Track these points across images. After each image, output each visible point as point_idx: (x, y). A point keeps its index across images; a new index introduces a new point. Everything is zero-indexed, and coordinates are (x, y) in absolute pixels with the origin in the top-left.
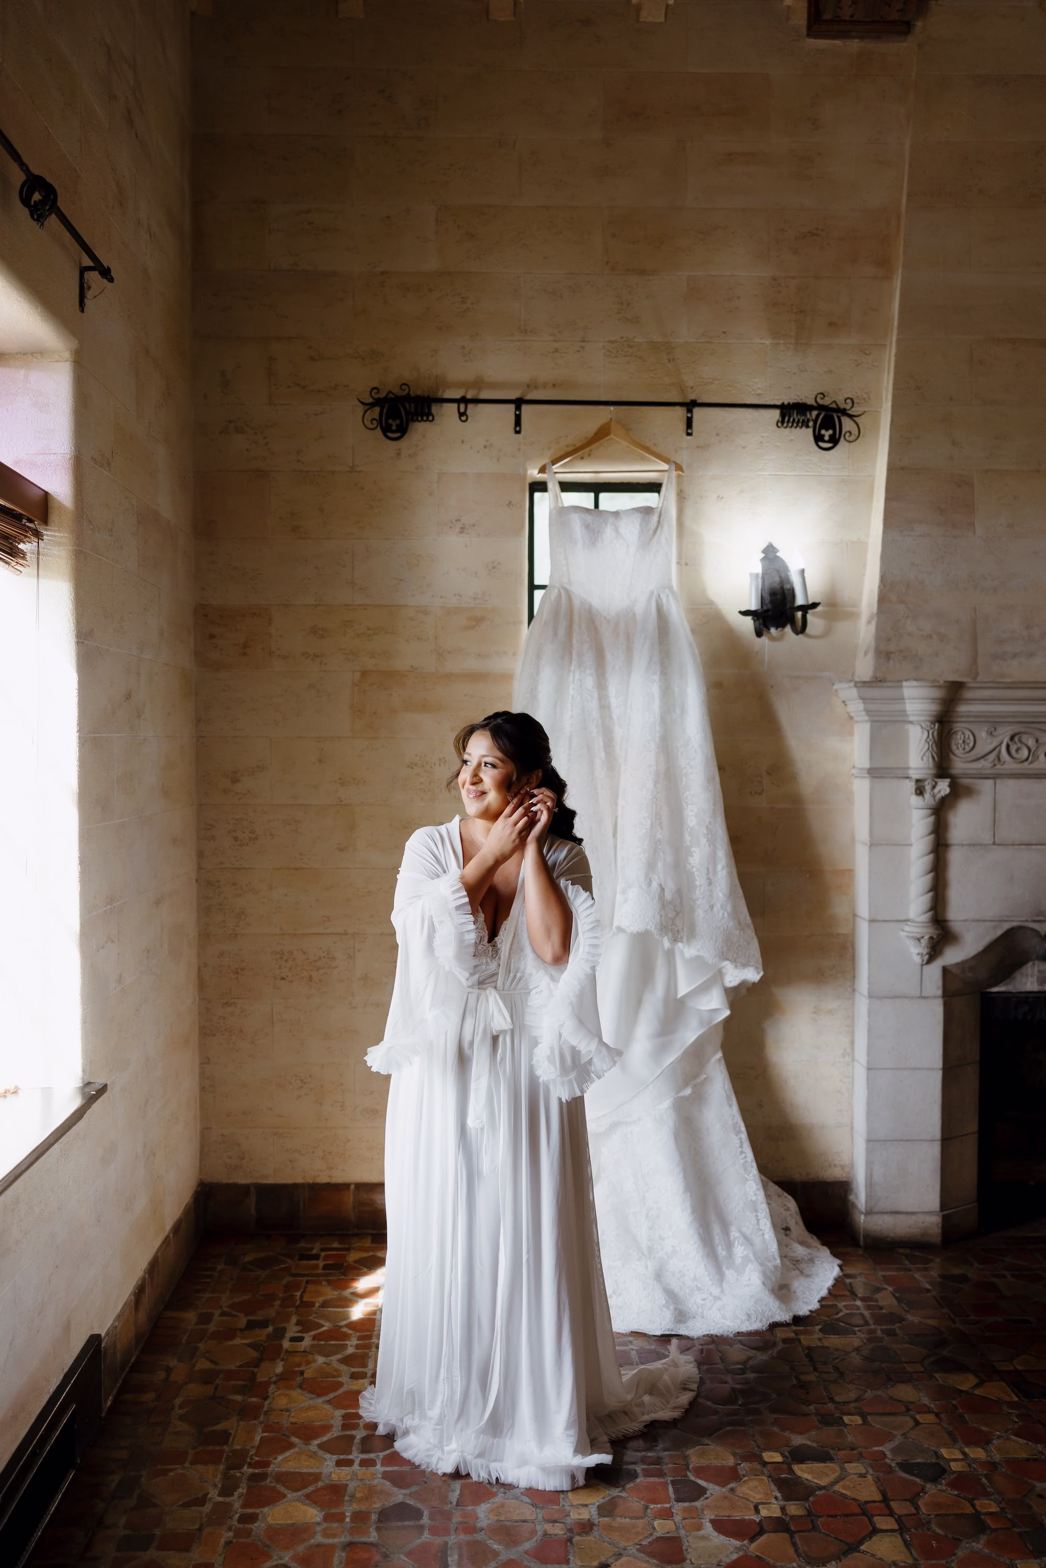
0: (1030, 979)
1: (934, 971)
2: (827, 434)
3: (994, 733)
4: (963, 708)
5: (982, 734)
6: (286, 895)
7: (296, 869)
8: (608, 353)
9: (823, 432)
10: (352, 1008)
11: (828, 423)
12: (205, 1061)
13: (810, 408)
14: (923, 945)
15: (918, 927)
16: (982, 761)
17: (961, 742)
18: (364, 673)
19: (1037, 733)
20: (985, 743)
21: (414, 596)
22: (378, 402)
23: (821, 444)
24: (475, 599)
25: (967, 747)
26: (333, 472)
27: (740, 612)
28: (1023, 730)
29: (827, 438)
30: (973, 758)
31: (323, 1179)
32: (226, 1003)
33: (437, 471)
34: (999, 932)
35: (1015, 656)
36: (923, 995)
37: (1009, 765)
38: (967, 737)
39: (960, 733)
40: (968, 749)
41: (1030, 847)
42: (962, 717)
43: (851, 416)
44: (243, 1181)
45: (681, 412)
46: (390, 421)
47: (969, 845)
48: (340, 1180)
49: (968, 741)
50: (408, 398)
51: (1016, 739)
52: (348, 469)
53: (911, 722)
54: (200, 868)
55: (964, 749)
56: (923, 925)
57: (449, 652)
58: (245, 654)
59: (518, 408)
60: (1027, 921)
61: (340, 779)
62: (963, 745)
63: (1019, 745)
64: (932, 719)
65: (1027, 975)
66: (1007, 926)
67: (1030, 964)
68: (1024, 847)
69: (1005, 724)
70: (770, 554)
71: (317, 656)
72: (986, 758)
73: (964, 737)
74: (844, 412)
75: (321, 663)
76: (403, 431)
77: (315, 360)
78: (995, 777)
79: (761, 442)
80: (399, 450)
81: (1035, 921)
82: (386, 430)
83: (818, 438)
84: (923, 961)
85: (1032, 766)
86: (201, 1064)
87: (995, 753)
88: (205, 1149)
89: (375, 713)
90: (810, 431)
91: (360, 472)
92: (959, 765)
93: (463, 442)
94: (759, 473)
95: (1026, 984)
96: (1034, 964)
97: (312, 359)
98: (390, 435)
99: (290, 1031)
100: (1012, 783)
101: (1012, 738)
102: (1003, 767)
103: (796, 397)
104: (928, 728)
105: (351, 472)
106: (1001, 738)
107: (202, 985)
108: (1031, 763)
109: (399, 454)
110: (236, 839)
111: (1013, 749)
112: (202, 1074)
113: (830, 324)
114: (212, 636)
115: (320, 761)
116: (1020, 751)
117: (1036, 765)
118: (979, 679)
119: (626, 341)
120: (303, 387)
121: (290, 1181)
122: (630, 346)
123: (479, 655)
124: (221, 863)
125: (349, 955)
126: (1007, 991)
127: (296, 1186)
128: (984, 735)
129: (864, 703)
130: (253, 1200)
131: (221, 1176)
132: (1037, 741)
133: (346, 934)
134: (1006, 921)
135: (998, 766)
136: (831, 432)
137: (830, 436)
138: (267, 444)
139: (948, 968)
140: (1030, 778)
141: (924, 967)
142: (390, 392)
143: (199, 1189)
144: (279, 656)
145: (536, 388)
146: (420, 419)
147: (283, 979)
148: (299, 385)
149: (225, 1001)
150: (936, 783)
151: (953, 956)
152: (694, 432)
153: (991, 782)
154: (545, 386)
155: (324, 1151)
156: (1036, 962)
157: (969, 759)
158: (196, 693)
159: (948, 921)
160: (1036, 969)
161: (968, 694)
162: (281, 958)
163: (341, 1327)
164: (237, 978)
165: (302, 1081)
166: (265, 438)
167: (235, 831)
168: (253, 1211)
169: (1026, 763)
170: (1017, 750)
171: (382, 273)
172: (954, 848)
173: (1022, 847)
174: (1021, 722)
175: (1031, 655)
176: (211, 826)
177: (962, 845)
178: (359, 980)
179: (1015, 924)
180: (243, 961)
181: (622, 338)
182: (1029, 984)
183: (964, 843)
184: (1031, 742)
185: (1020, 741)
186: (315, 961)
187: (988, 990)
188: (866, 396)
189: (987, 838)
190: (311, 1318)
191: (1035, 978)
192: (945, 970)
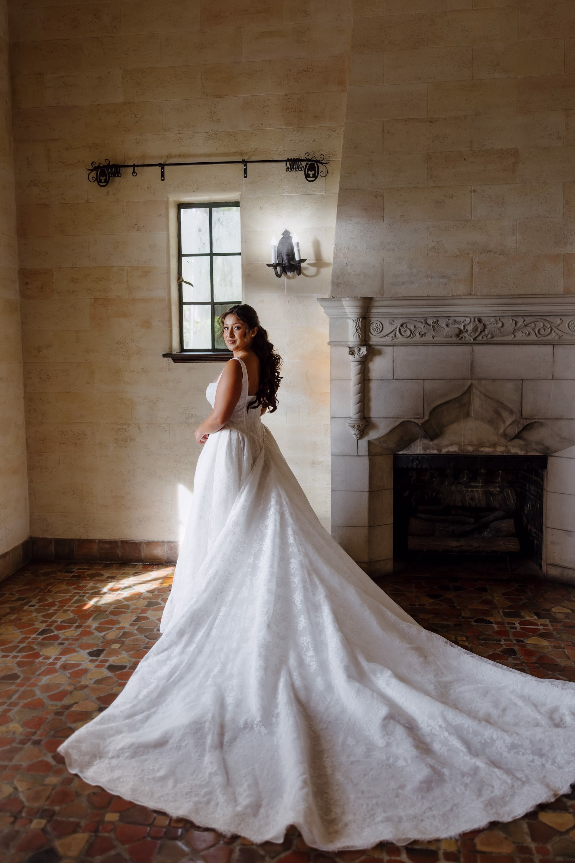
0: (419, 448)
1: (364, 443)
2: (311, 173)
3: (392, 323)
4: (374, 311)
5: (386, 324)
6: (64, 405)
7: (68, 392)
8: (205, 138)
9: (309, 172)
10: (95, 458)
11: (312, 168)
12: (31, 481)
13: (302, 160)
14: (356, 429)
15: (353, 421)
16: (386, 337)
17: (375, 328)
18: (96, 299)
19: (415, 323)
20: (388, 329)
21: (117, 262)
22: (96, 169)
23: (308, 179)
24: (145, 262)
25: (378, 330)
26: (78, 204)
27: (267, 265)
28: (407, 321)
29: (311, 175)
30: (381, 336)
31: (84, 537)
32: (39, 455)
33: (126, 201)
34: (397, 424)
35: (403, 283)
36: (358, 454)
37: (400, 339)
38: (378, 325)
39: (375, 323)
40: (379, 331)
41: (412, 380)
42: (375, 315)
43: (322, 163)
44: (49, 537)
45: (241, 166)
46: (101, 178)
47: (381, 380)
48: (92, 538)
49: (379, 327)
50: (109, 166)
51: (404, 326)
52: (86, 202)
53: (350, 318)
54: (25, 392)
55: (377, 331)
56: (358, 420)
57: (134, 288)
58: (42, 291)
59: (163, 168)
60: (411, 418)
61: (86, 350)
62: (376, 329)
63: (405, 329)
64: (358, 316)
65: (417, 446)
66: (401, 420)
67: (419, 440)
68: (409, 380)
69: (398, 318)
70: (286, 236)
71: (74, 292)
72: (388, 336)
73: (377, 325)
74: (319, 162)
75: (76, 295)
76: (107, 182)
77: (68, 149)
78: (394, 345)
79: (281, 179)
80: (108, 191)
81: (415, 418)
82: (99, 182)
83: (307, 176)
84: (357, 438)
85: (412, 339)
86: (29, 483)
87: (393, 333)
88: (32, 522)
89: (101, 318)
90: (303, 173)
91: (90, 203)
92: (375, 339)
93: (137, 186)
94: (280, 195)
95: (417, 450)
96: (421, 440)
97: (67, 149)
98: (101, 184)
99: (68, 468)
100: (402, 348)
101: (402, 326)
102: (398, 340)
103: (299, 155)
104: (356, 321)
105: (87, 203)
106: (396, 325)
107: (28, 446)
109: (108, 193)
110: (41, 378)
111: (402, 331)
112: (30, 488)
113: (315, 117)
114: (27, 284)
115: (77, 341)
117: (414, 339)
118: (384, 296)
119: (214, 132)
120: (63, 163)
121: (70, 538)
122: (216, 134)
123: (148, 290)
124: (35, 390)
125: (93, 433)
126: (407, 453)
127: (72, 540)
128: (387, 324)
129: (325, 309)
130: (53, 547)
131: (40, 534)
132: (415, 327)
133: (91, 423)
134: (400, 418)
135: (395, 340)
136: (313, 172)
137: (313, 174)
138: (48, 191)
139: (371, 441)
140: (412, 346)
141: (359, 441)
142: (100, 164)
143: (28, 540)
144: (57, 292)
145: (171, 158)
146: (117, 176)
147: (64, 444)
148: (62, 162)
149: (38, 454)
150: (360, 349)
151: (373, 435)
152: (248, 175)
153: (392, 348)
154: (175, 156)
155: (85, 524)
157: (379, 337)
158: (21, 311)
159: (371, 418)
160: (421, 443)
161: (376, 304)
162: (63, 434)
163: (56, 602)
164: (43, 443)
165: (74, 491)
166: (47, 188)
167: (40, 375)
168: (53, 551)
169: (409, 338)
170: (405, 332)
171: (98, 105)
172: (372, 381)
173: (408, 380)
174: (406, 317)
175: (412, 283)
176: (30, 372)
177: (377, 380)
178: (98, 445)
179: (405, 420)
180: (45, 435)
181: (212, 130)
182: (418, 450)
183: (378, 379)
184: (412, 328)
185: (406, 327)
186: (77, 435)
187: (398, 453)
188: (334, 153)
189: (390, 376)
190: (46, 597)
191: (421, 447)
192: (369, 443)
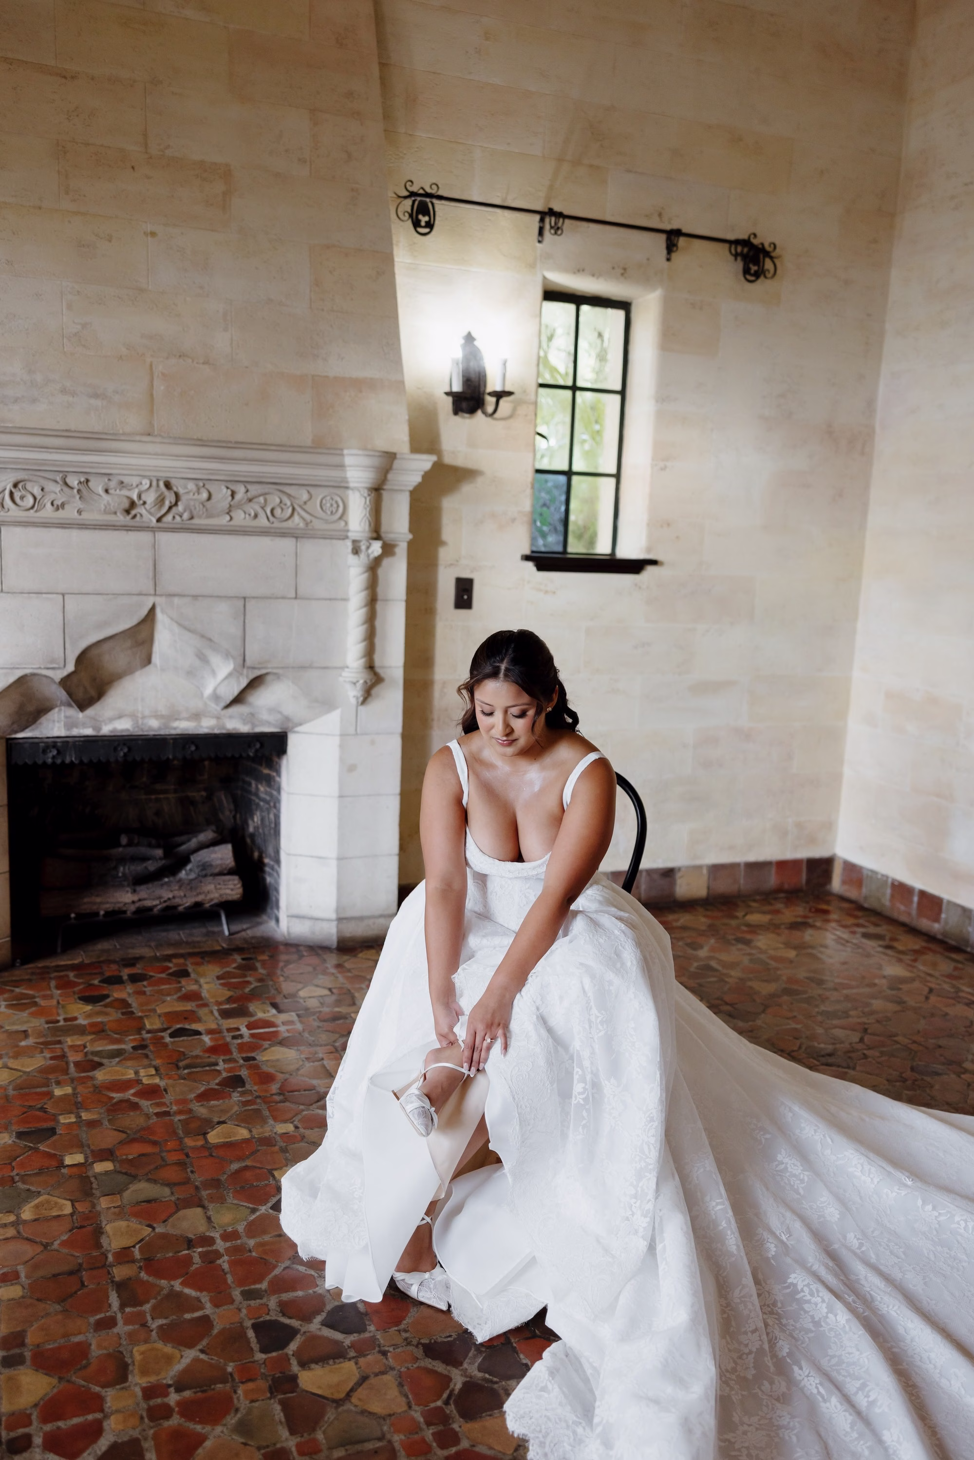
0: (57, 725)
19: (42, 482)
28: (26, 477)
34: (11, 680)
35: (16, 400)
37: (14, 512)
41: (40, 595)
51: (20, 486)
60: (40, 668)
63: (23, 492)
65: (54, 721)
66: (19, 674)
67: (56, 710)
68: (34, 595)
69: (9, 470)
81: (48, 668)
85: (38, 514)
95: (52, 729)
96: (60, 710)
100: (18, 530)
101: (15, 485)
102: (8, 514)
106: (3, 484)
108: (36, 511)
111: (17, 496)
116: (24, 499)
117: (41, 514)
126: (34, 736)
132: (42, 490)
134: (18, 668)
135: (2, 513)
140: (37, 526)
156: (63, 708)
160: (63, 715)
169: (32, 511)
170: (22, 498)
173: (31, 594)
174: (24, 469)
175: (34, 401)
179: (28, 671)
182: (56, 729)
184: (36, 491)
185: (25, 488)
187: (14, 736)
191: (62, 723)
